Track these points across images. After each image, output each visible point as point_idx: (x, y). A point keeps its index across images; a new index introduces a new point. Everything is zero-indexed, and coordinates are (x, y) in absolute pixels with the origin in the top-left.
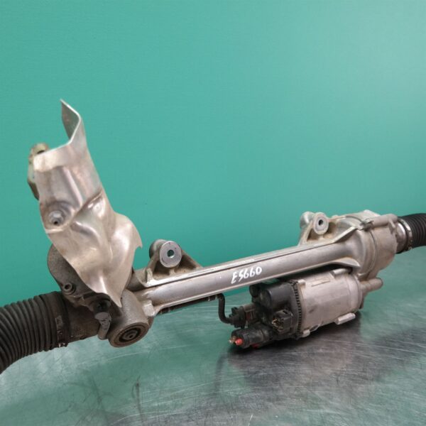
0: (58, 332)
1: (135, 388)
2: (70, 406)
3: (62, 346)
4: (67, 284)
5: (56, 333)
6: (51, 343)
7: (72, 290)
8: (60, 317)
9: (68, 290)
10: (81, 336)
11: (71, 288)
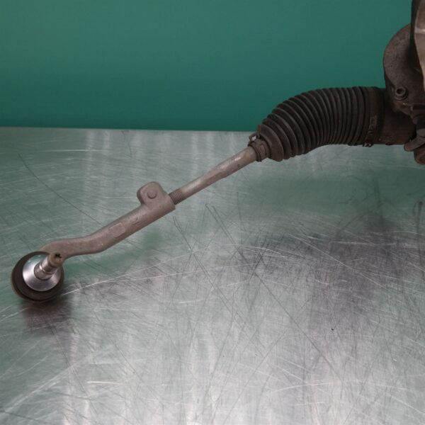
0: (369, 132)
1: (417, 205)
2: (351, 200)
3: (367, 146)
4: (400, 88)
5: (367, 132)
6: (359, 139)
7: (404, 96)
8: (375, 117)
9: (400, 95)
10: (389, 141)
11: (404, 93)
